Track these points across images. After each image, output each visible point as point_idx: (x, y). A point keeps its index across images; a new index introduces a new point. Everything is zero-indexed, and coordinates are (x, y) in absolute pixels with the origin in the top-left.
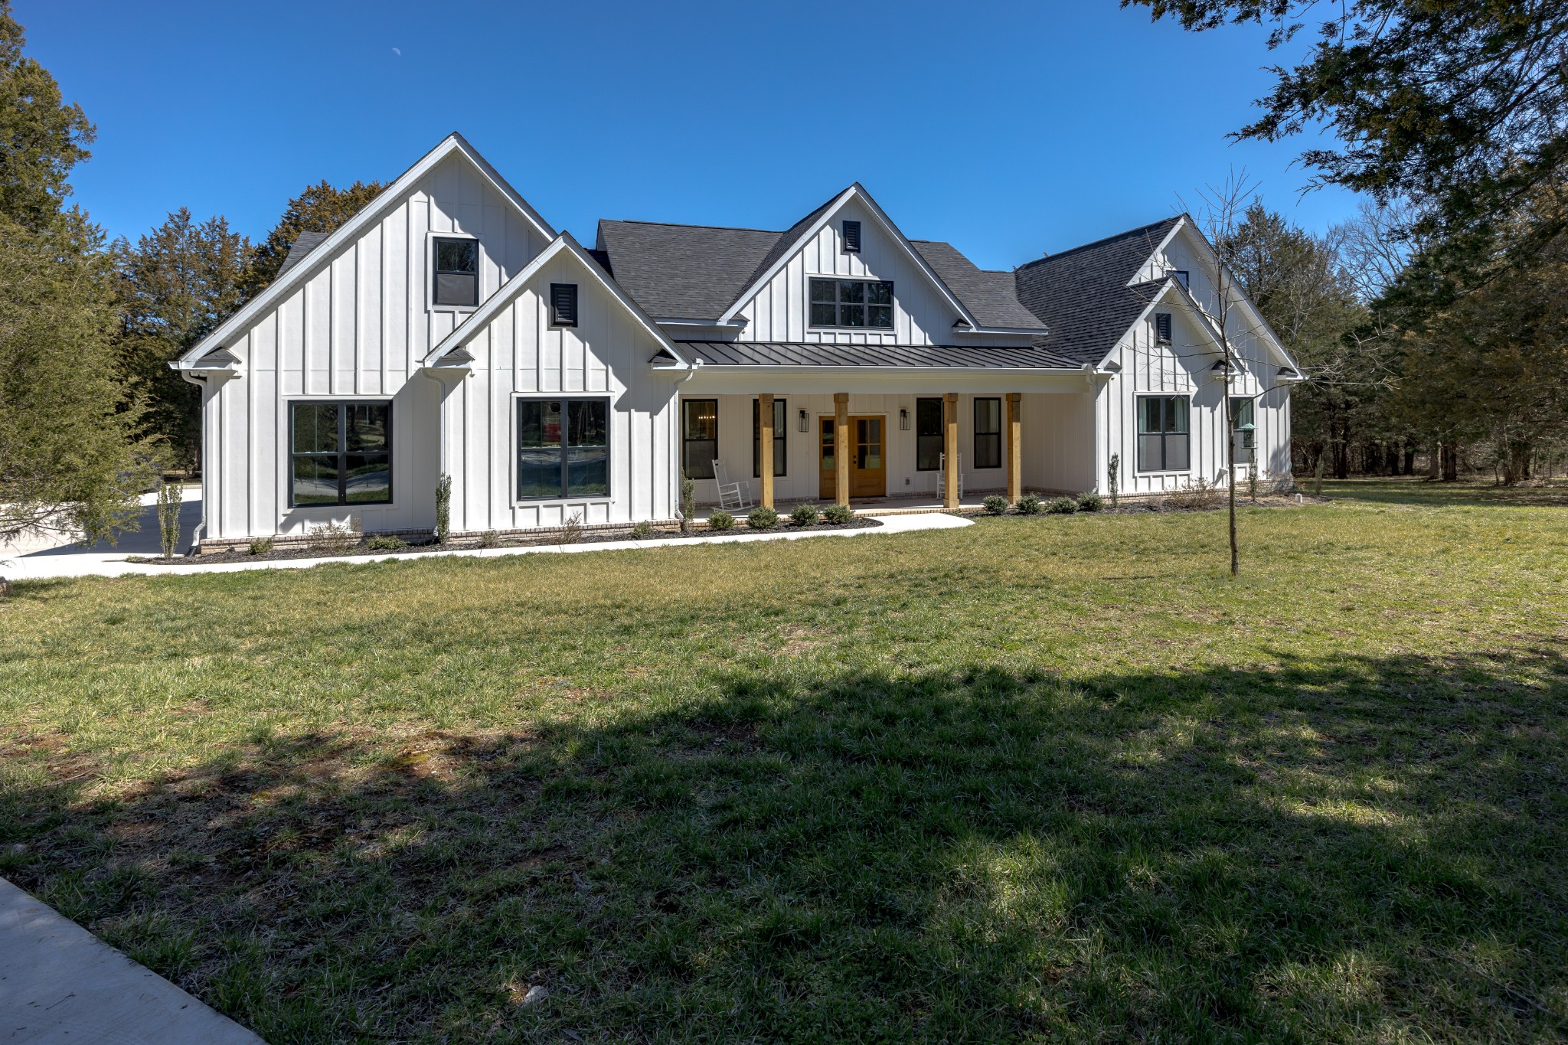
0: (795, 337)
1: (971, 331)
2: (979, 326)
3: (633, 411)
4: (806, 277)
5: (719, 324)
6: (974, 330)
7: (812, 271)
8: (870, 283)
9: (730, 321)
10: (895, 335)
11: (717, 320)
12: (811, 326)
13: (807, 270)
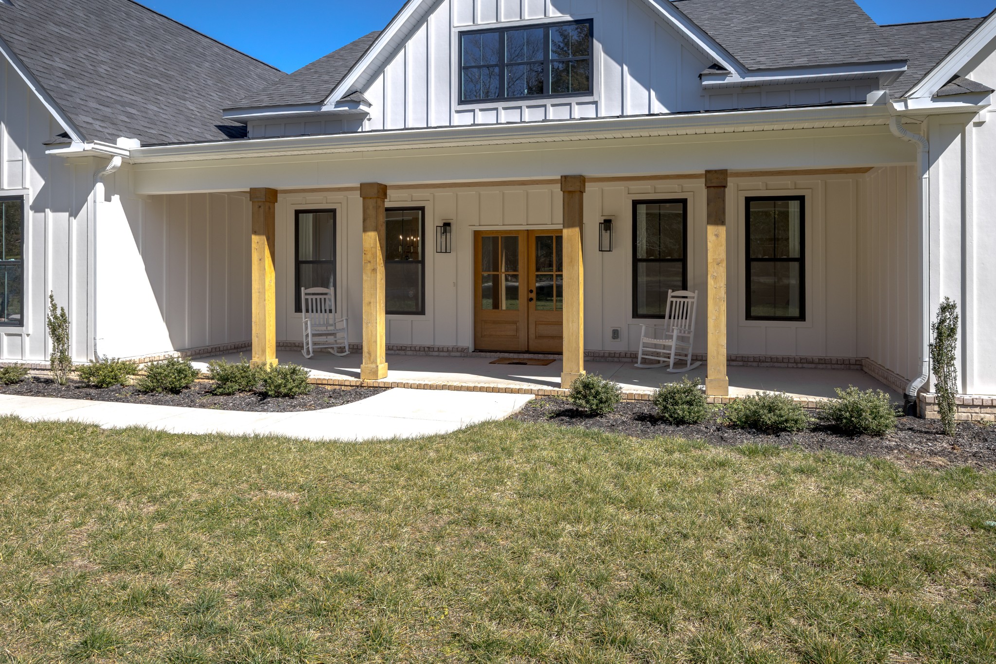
0: (438, 118)
1: (728, 80)
2: (744, 70)
3: (48, 210)
4: (455, 32)
5: (324, 109)
6: (734, 78)
7: (463, 23)
8: (558, 25)
9: (339, 104)
10: (595, 103)
11: (321, 103)
12: (461, 102)
13: (456, 23)
